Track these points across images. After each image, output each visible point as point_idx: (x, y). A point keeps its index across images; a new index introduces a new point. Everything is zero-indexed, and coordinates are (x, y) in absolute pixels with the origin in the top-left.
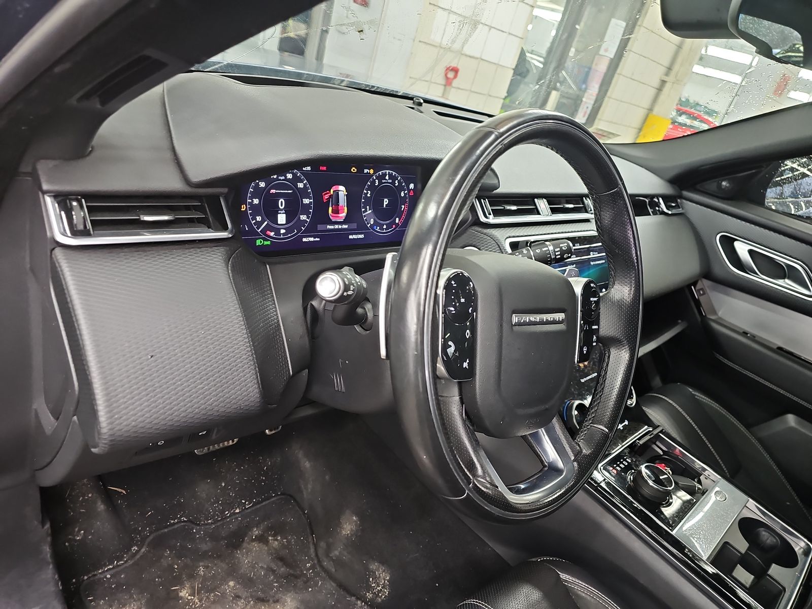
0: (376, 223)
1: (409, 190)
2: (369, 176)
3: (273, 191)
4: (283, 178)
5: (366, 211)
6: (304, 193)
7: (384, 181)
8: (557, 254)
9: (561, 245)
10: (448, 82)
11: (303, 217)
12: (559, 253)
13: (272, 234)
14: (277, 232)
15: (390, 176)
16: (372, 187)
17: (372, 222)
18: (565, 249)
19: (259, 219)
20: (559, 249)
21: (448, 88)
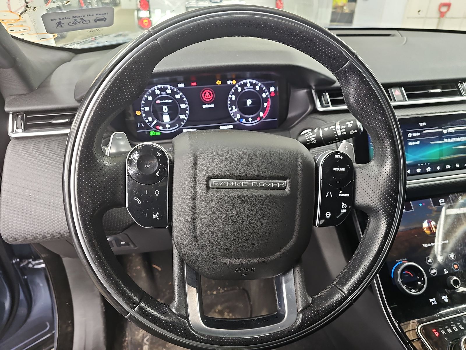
0: (242, 117)
1: (270, 93)
2: (232, 86)
3: (158, 102)
4: (164, 93)
5: (232, 109)
6: (181, 101)
7: (245, 88)
8: (342, 130)
9: (347, 123)
10: (442, 15)
11: (182, 117)
12: (344, 130)
13: (161, 128)
14: (164, 127)
15: (251, 84)
16: (236, 93)
17: (238, 116)
18: (350, 126)
19: (150, 119)
20: (344, 127)
21: (442, 19)
